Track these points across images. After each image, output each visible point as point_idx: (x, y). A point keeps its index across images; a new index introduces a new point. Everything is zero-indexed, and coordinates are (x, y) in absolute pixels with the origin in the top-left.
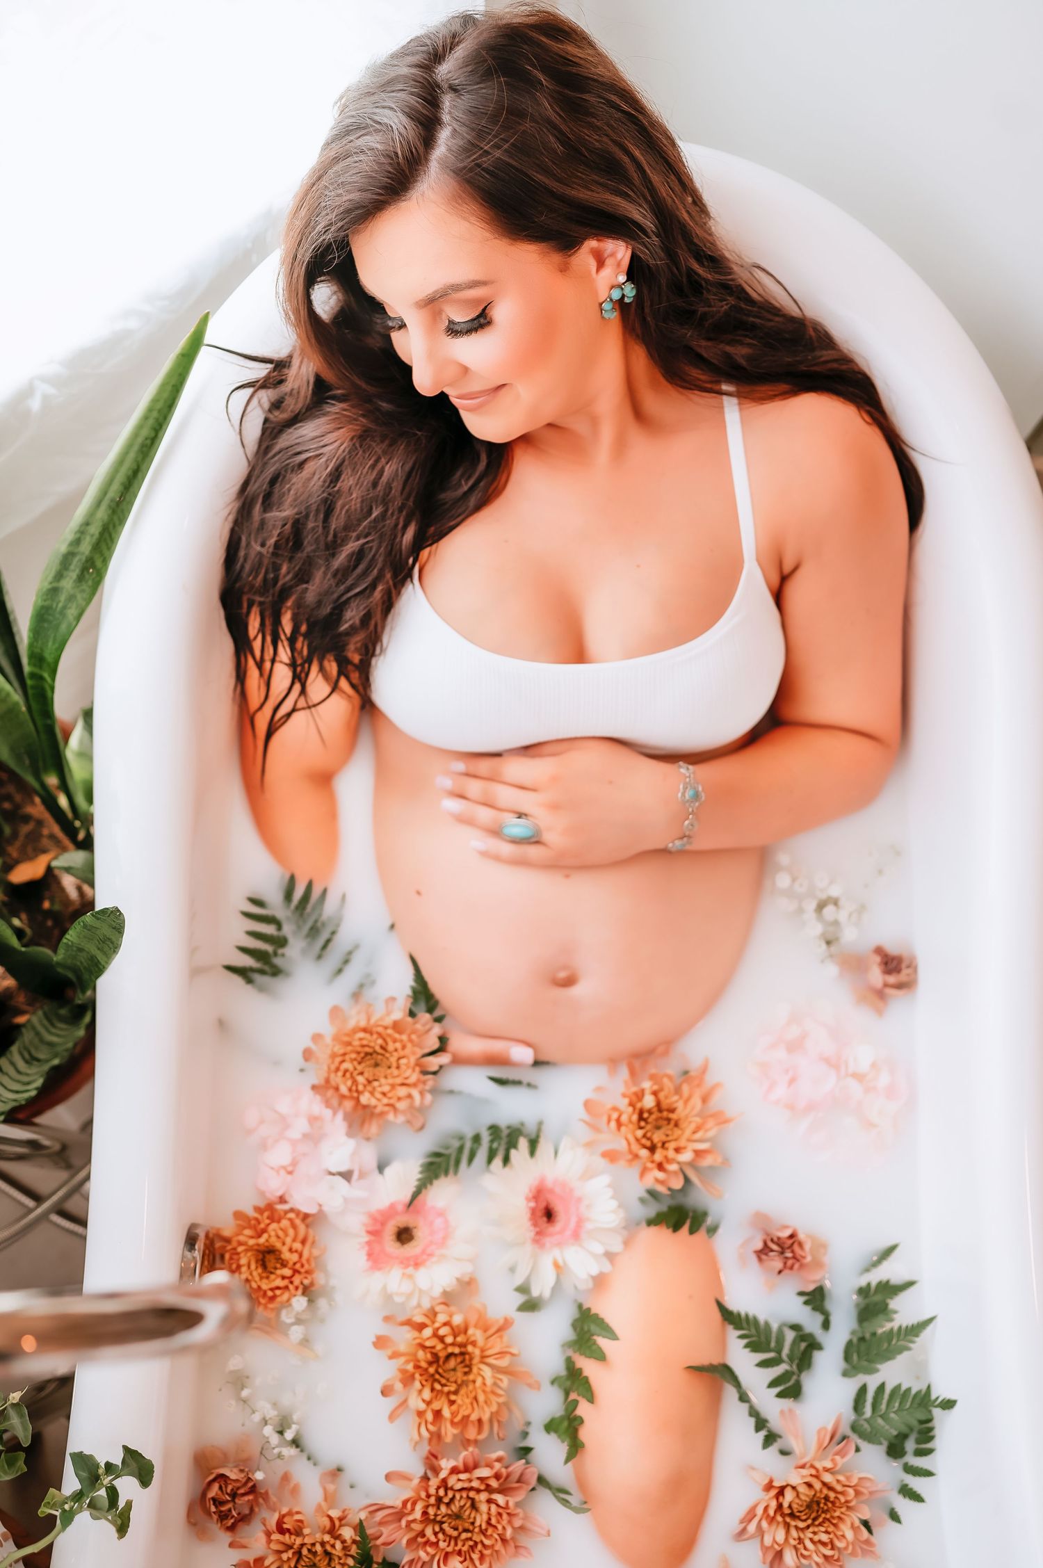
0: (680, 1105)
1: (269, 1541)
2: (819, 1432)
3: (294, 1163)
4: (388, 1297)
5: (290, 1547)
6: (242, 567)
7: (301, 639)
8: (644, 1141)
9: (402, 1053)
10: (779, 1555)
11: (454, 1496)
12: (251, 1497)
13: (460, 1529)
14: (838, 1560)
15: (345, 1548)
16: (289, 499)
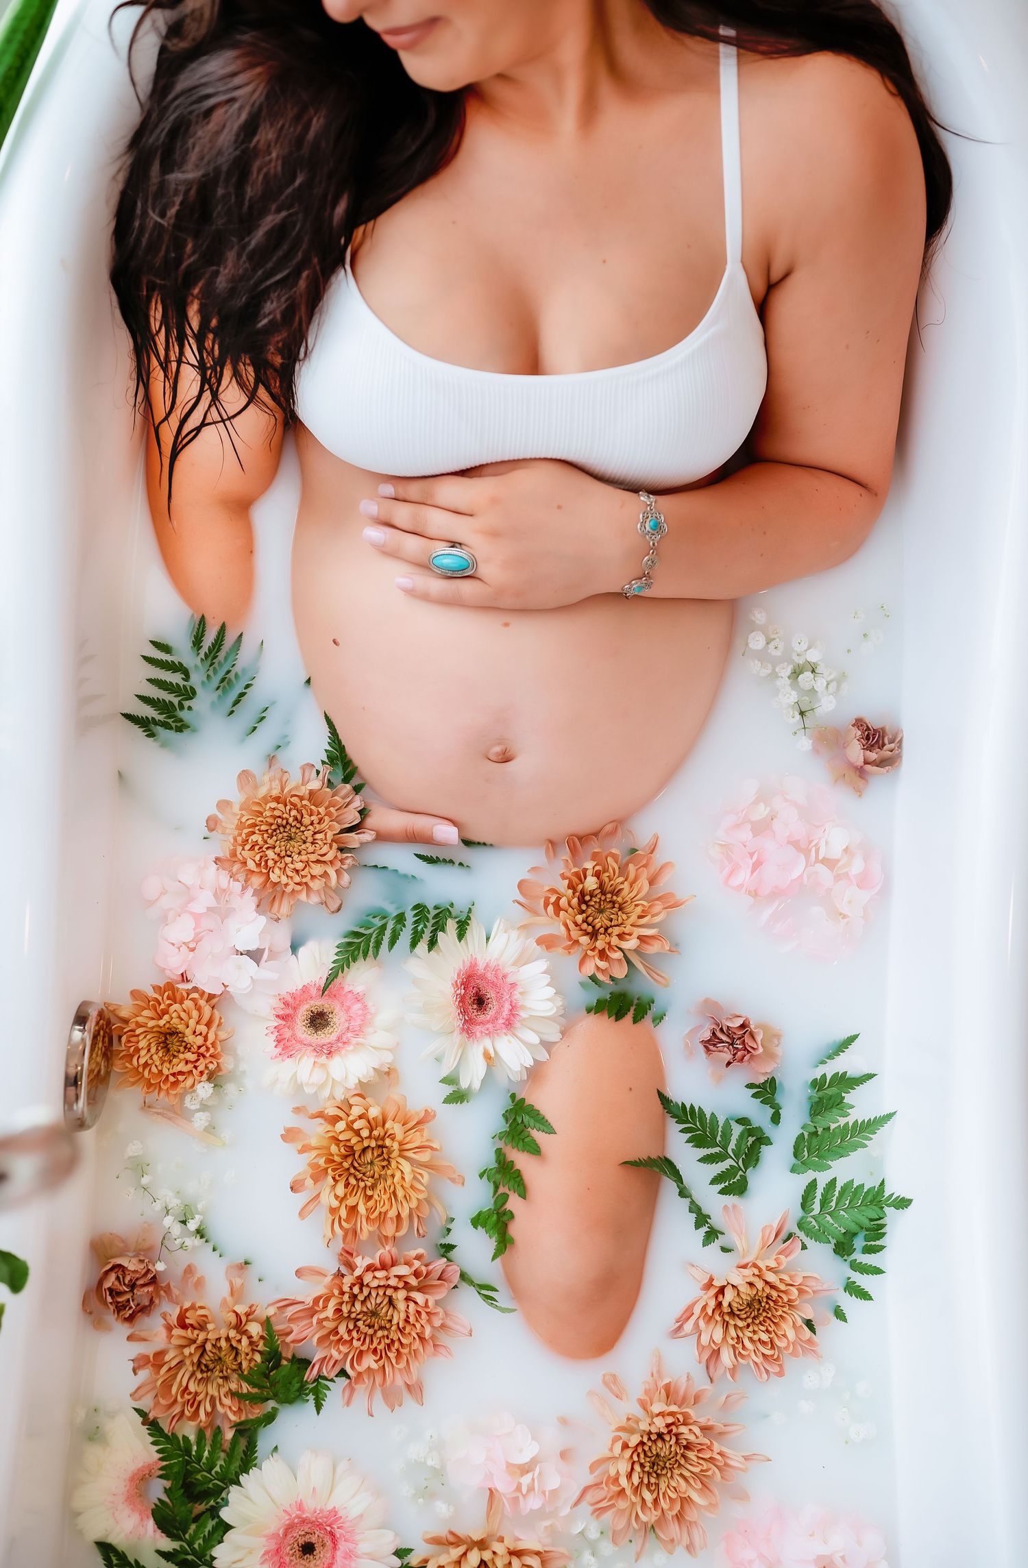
0: (626, 886)
1: (170, 1336)
2: (763, 1230)
3: (197, 940)
4: (299, 1088)
5: (194, 1341)
6: (138, 239)
7: (211, 336)
8: (585, 926)
9: (318, 827)
10: (716, 1353)
11: (370, 1293)
12: (150, 1289)
13: (376, 1327)
14: (777, 1359)
15: (251, 1343)
16: (193, 157)
